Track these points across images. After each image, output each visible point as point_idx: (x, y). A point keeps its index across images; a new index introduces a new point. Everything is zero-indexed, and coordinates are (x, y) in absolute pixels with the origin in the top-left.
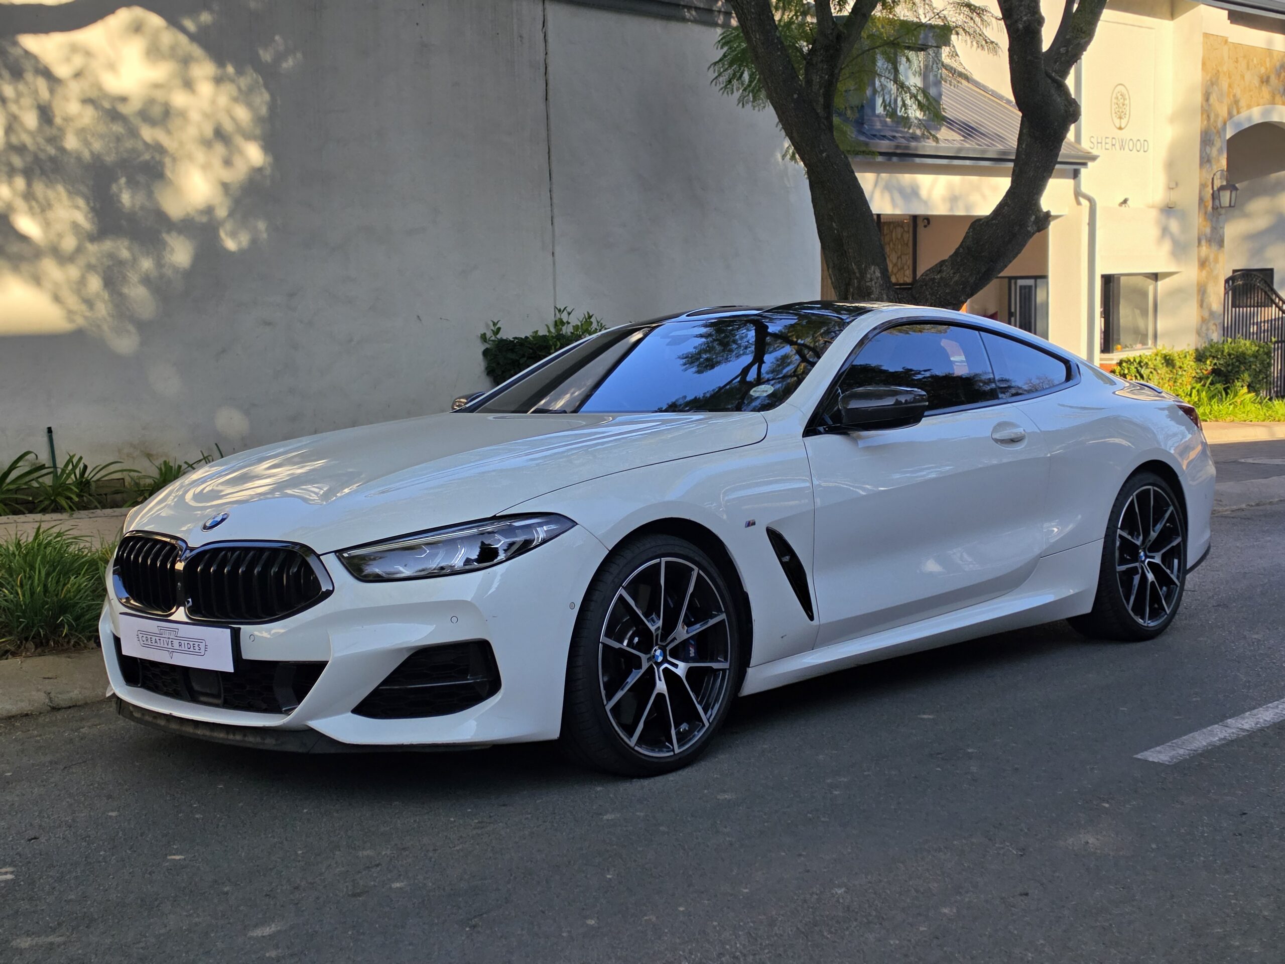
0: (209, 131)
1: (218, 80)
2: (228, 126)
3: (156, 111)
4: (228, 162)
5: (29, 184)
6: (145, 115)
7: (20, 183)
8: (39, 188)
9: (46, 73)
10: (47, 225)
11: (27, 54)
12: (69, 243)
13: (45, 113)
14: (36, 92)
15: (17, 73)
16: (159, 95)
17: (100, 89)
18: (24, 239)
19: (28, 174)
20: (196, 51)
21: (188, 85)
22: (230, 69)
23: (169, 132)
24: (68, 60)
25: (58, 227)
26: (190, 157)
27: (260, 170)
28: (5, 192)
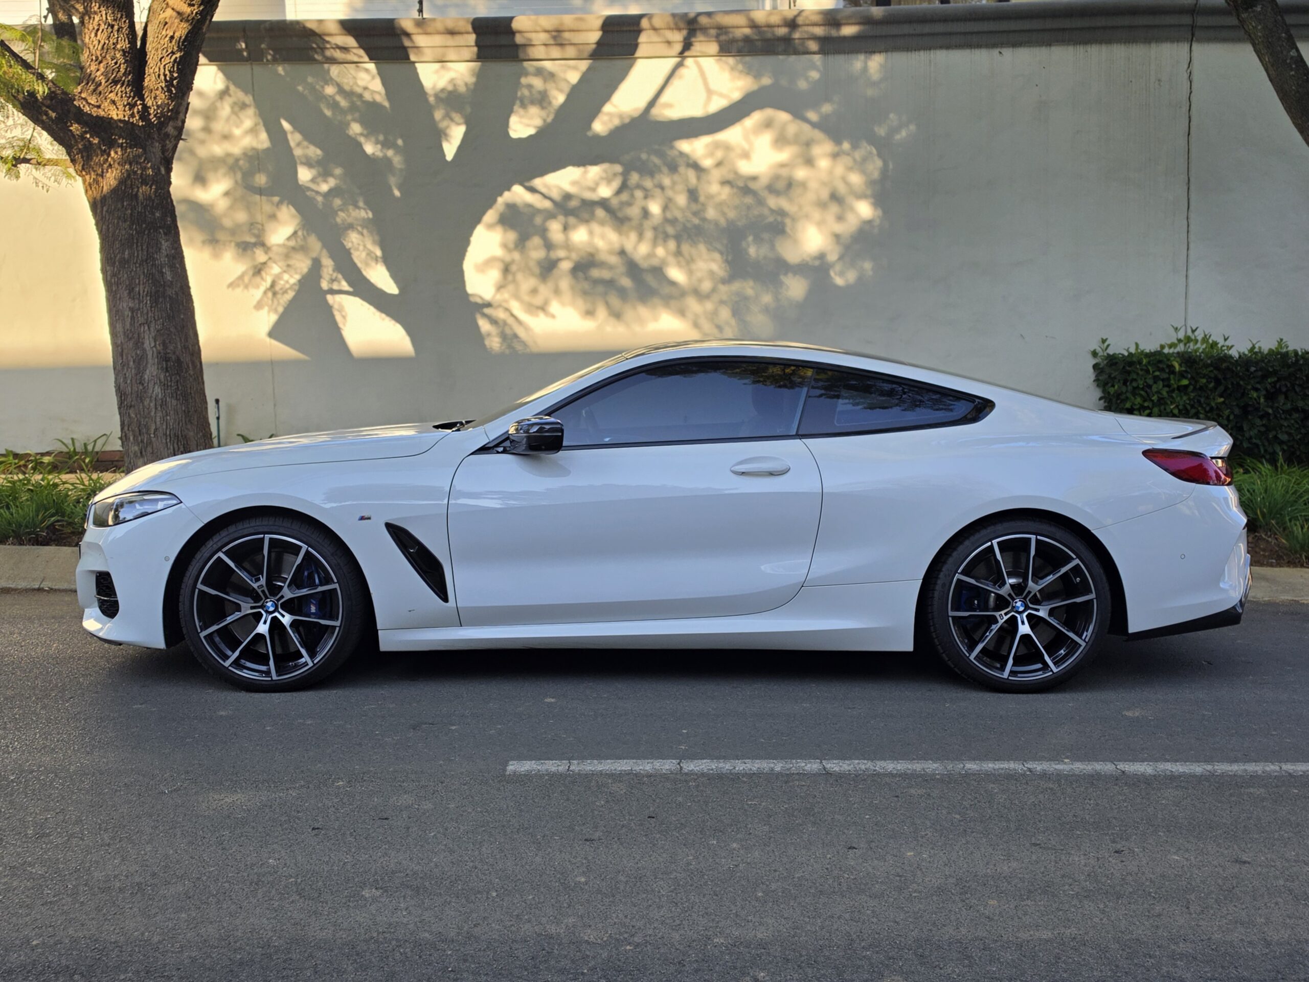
0: (825, 194)
1: (835, 156)
2: (842, 189)
3: (781, 185)
4: (840, 218)
5: (679, 246)
6: (771, 189)
7: (672, 245)
8: (685, 248)
9: (696, 166)
10: (690, 273)
11: (682, 154)
12: (706, 286)
13: (693, 194)
14: (686, 180)
15: (673, 168)
16: (784, 172)
17: (736, 173)
18: (673, 283)
19: (678, 238)
20: (817, 134)
21: (809, 162)
22: (846, 146)
23: (791, 200)
24: (711, 154)
25: (699, 274)
26: (807, 217)
27: (869, 222)
28: (660, 251)
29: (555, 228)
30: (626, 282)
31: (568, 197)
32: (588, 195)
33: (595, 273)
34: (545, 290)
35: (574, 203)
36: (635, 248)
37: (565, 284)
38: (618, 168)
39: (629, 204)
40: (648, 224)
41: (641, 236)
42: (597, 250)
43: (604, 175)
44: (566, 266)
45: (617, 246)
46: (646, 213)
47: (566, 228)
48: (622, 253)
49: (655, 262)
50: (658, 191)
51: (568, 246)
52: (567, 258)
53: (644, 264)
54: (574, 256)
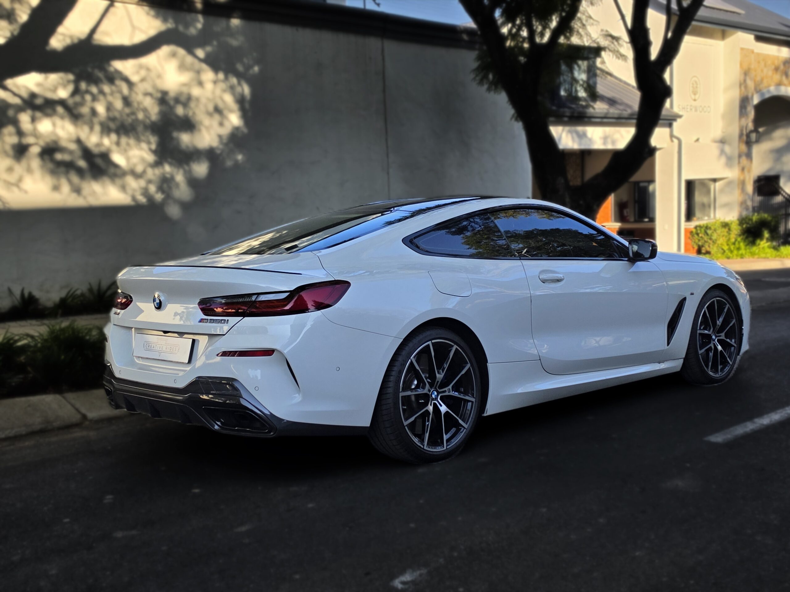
0: (211, 108)
1: (215, 82)
2: (221, 105)
3: (183, 99)
4: (221, 124)
5: (118, 138)
6: (177, 100)
7: (114, 137)
8: (123, 140)
9: (127, 80)
10: (128, 159)
11: (116, 71)
12: (139, 169)
13: (126, 101)
14: (121, 90)
15: (111, 80)
16: (185, 90)
17: (156, 88)
18: (116, 166)
19: (118, 132)
20: (204, 66)
21: (200, 84)
22: (221, 76)
24: (138, 72)
25: (135, 160)
27: (237, 129)
28: (106, 142)
29: (25, 118)
30: (82, 163)
31: (33, 95)
32: (50, 95)
33: (59, 156)
34: (19, 169)
35: (39, 101)
36: (88, 138)
37: (36, 163)
38: (71, 77)
39: (82, 104)
40: (96, 120)
41: (92, 128)
42: (59, 138)
43: (61, 81)
44: (35, 150)
45: (74, 137)
46: (94, 112)
47: (33, 120)
48: (79, 141)
49: (103, 149)
50: (101, 97)
51: (36, 134)
52: (36, 144)
53: (96, 150)
54: (42, 143)
